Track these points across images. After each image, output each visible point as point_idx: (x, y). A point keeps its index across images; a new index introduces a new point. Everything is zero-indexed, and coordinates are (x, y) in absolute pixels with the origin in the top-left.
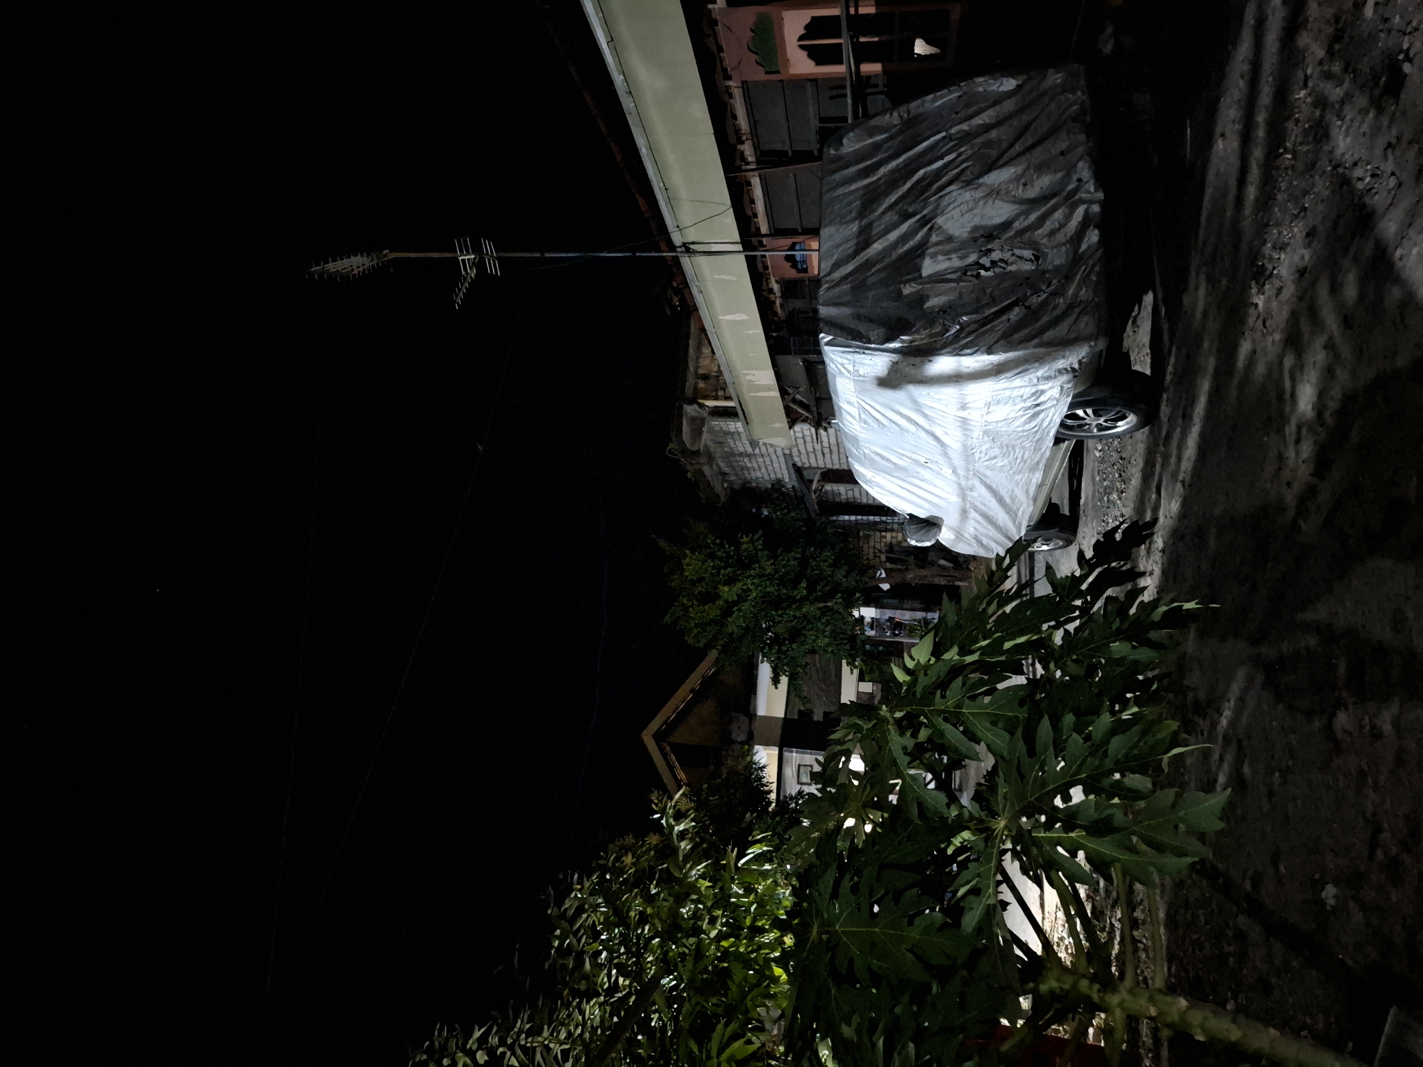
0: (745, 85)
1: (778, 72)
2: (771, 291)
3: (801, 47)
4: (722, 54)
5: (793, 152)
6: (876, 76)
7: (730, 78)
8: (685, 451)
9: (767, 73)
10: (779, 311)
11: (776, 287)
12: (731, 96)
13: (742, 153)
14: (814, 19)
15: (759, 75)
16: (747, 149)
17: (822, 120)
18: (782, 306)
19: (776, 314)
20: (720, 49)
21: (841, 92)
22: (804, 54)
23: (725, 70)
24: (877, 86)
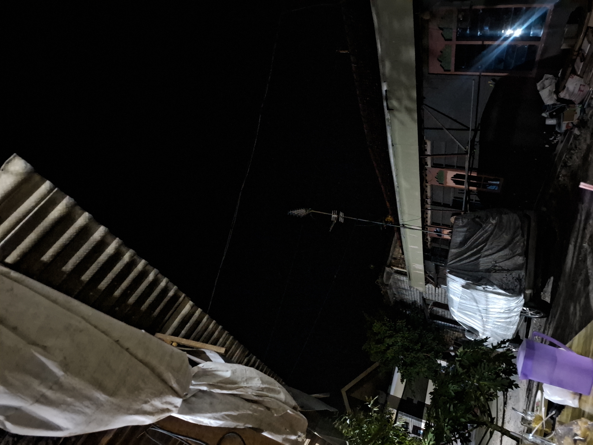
0: (432, 186)
1: (443, 184)
2: (427, 239)
3: (452, 180)
4: (426, 177)
5: (443, 204)
6: (474, 190)
7: (427, 183)
8: (383, 283)
9: (439, 184)
10: (429, 246)
11: (429, 239)
12: (427, 187)
13: (427, 201)
14: (457, 174)
15: (437, 184)
16: (429, 201)
17: (454, 197)
18: (430, 245)
19: (427, 246)
20: (426, 175)
21: (463, 192)
22: (452, 181)
23: (426, 180)
24: (474, 192)
